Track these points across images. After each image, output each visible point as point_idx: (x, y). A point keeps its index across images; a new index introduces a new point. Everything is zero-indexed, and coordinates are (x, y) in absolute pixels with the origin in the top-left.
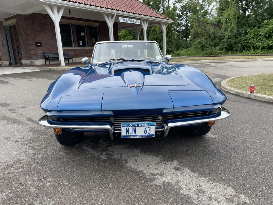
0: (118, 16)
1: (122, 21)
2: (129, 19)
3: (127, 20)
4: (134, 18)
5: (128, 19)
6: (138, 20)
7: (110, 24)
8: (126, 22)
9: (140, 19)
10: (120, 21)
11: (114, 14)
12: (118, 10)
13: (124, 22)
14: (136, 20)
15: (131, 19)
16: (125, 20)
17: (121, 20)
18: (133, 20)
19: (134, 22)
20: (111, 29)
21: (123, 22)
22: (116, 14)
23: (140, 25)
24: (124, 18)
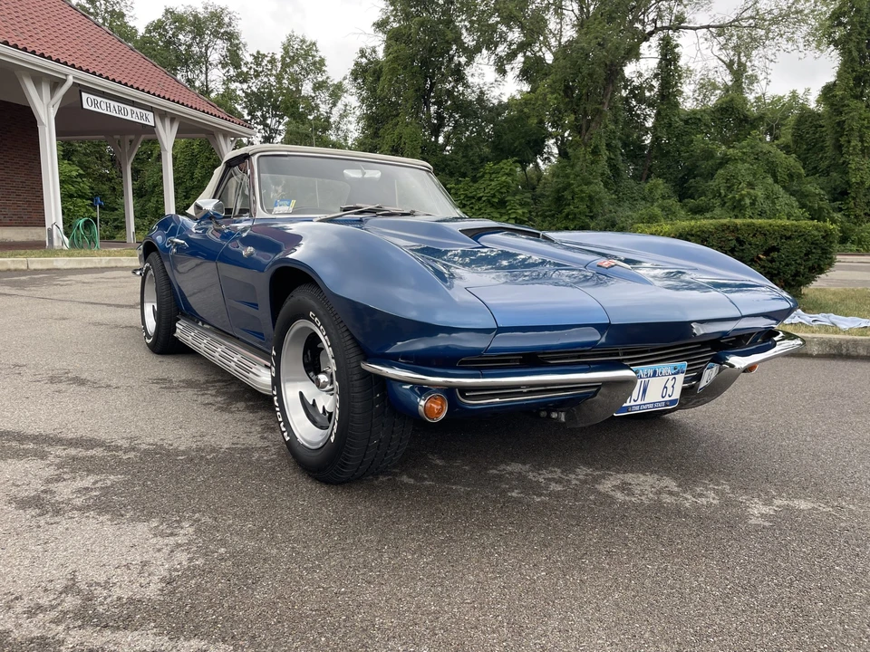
0: (79, 88)
1: (92, 108)
2: (116, 104)
3: (108, 107)
4: (133, 104)
5: (112, 103)
6: (147, 113)
7: (45, 110)
8: (105, 112)
9: (151, 109)
10: (85, 106)
11: (64, 77)
12: (80, 69)
13: (100, 111)
14: (138, 110)
15: (122, 106)
16: (104, 106)
17: (88, 101)
18: (129, 108)
19: (132, 115)
20: (47, 129)
21: (96, 110)
22: (70, 80)
23: (152, 130)
24: (99, 99)
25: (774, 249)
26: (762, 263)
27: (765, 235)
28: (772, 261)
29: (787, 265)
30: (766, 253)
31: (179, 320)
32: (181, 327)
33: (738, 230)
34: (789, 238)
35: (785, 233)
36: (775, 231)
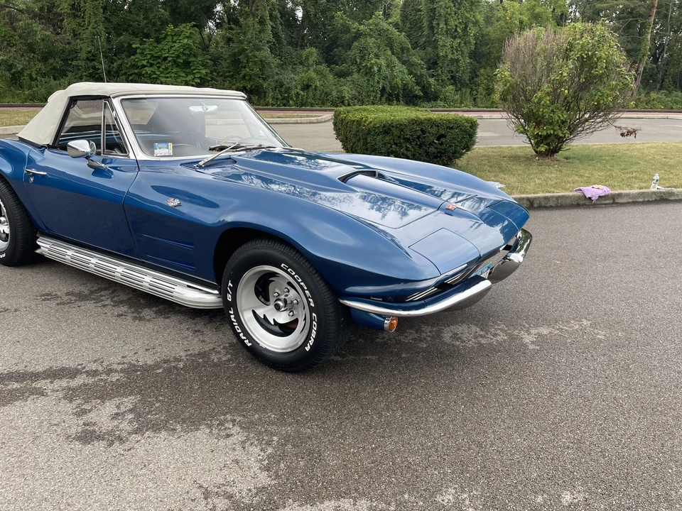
25: (443, 136)
26: (435, 146)
27: (438, 126)
28: (442, 144)
29: (450, 146)
30: (438, 139)
31: (38, 238)
32: (48, 246)
33: (422, 123)
34: (451, 128)
35: (450, 125)
36: (444, 123)
